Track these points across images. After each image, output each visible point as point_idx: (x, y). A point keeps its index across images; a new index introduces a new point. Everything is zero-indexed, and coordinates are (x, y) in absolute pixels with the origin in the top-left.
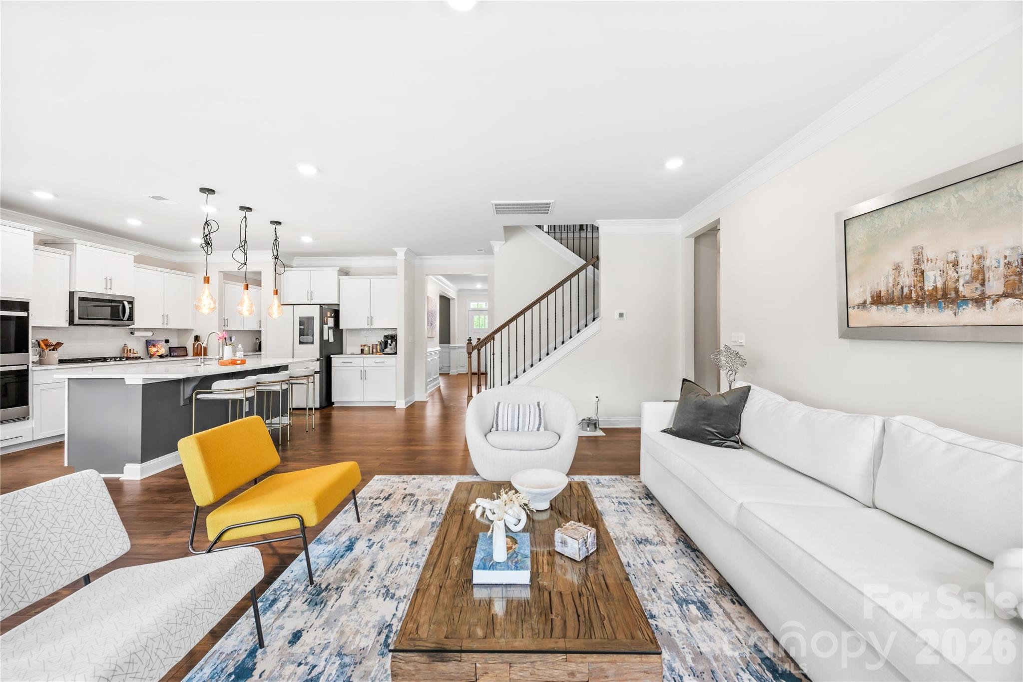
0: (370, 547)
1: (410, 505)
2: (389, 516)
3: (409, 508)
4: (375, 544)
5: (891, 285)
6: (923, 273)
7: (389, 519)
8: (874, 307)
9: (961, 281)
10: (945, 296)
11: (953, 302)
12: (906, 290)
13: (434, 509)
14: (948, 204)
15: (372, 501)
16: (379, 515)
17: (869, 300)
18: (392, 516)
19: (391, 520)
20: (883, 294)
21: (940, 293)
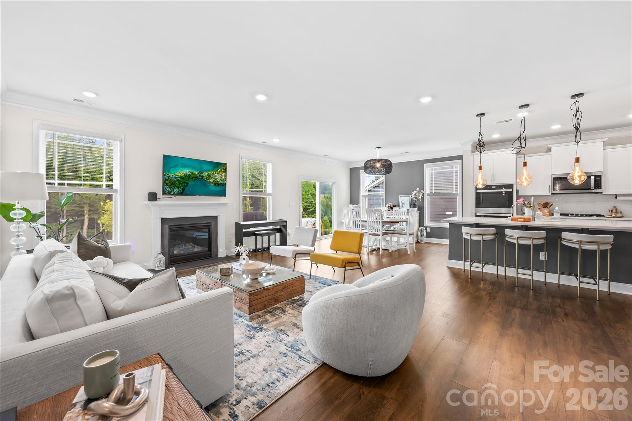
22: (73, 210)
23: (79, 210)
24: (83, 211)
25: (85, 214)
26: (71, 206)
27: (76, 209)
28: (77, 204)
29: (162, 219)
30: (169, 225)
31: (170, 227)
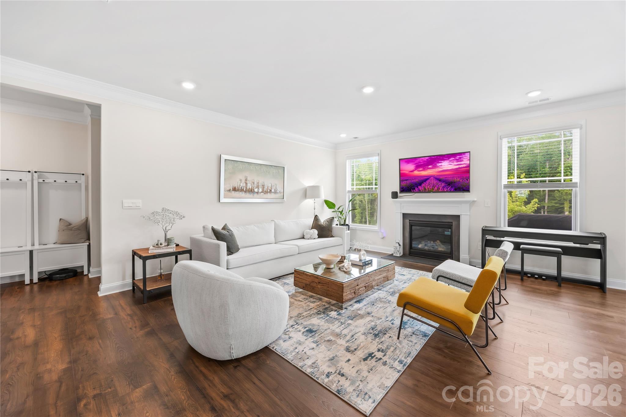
0: (393, 320)
1: (356, 339)
2: (376, 336)
3: (359, 336)
4: (390, 320)
5: (239, 185)
6: (247, 184)
7: (377, 333)
8: (233, 192)
9: (255, 188)
10: (251, 191)
11: (253, 193)
12: (242, 188)
13: (343, 328)
14: (253, 167)
15: (385, 359)
16: (383, 339)
17: (232, 189)
18: (373, 335)
19: (375, 332)
20: (236, 188)
21: (250, 190)
22: (553, 206)
23: (559, 206)
24: (563, 208)
25: (565, 211)
26: (551, 203)
27: (556, 206)
28: (557, 200)
29: (403, 214)
30: (410, 220)
31: (410, 222)
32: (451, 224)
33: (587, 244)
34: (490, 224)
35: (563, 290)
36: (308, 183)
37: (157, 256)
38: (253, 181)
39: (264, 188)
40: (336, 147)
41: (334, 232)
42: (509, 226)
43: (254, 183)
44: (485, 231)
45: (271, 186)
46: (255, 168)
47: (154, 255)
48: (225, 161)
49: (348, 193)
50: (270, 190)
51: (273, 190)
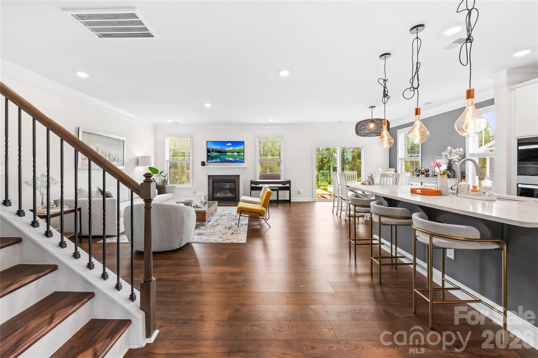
29: (208, 176)
30: (212, 179)
31: (213, 180)
32: (235, 180)
33: (286, 185)
34: (253, 179)
35: (279, 205)
36: (139, 154)
37: (58, 214)
38: (103, 151)
39: (110, 157)
40: (156, 128)
41: (167, 190)
42: (260, 179)
43: (103, 153)
44: (252, 182)
45: (115, 155)
46: (104, 140)
47: (56, 214)
48: (82, 133)
49: (166, 162)
50: (114, 159)
51: (116, 159)
